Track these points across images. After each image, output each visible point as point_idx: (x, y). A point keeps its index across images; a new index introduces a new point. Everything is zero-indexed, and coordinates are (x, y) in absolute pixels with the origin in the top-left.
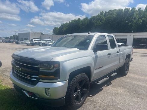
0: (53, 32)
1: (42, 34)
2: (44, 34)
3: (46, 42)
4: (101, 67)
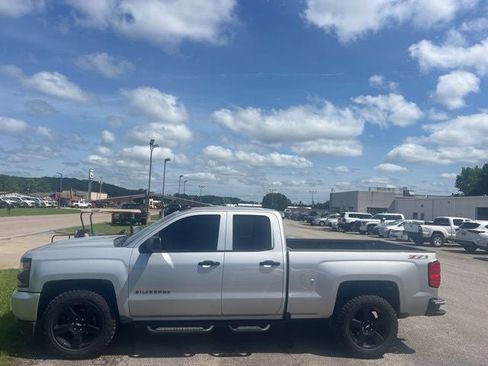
0: (457, 187)
1: (406, 193)
2: (411, 193)
3: (382, 220)
4: (164, 292)
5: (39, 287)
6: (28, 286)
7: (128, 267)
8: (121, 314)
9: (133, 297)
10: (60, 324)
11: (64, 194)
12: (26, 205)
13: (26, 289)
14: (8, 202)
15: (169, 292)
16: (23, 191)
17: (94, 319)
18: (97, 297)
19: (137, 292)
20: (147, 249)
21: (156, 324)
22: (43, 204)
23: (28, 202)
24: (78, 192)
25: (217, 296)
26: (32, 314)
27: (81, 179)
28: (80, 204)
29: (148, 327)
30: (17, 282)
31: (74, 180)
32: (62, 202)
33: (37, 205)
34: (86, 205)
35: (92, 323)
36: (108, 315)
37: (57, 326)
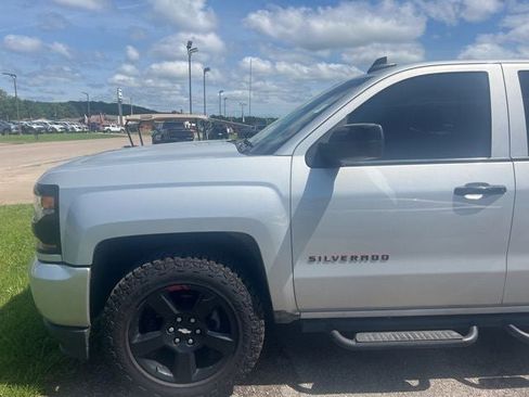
4: (375, 258)
5: (87, 254)
6: (58, 251)
7: (288, 201)
8: (276, 306)
9: (304, 270)
10: (143, 331)
11: (94, 118)
12: (54, 131)
13: (56, 257)
14: (35, 127)
15: (385, 258)
16: (50, 116)
17: (215, 316)
18: (221, 273)
19: (312, 259)
20: (326, 158)
21: (352, 326)
22: (73, 128)
23: (55, 126)
24: (107, 116)
25: (495, 265)
26: (77, 311)
27: (109, 102)
28: (112, 129)
29: (336, 333)
30: (33, 242)
31: (101, 104)
32: (93, 127)
33: (67, 130)
34: (119, 129)
35: (212, 326)
36: (249, 312)
37: (138, 338)
